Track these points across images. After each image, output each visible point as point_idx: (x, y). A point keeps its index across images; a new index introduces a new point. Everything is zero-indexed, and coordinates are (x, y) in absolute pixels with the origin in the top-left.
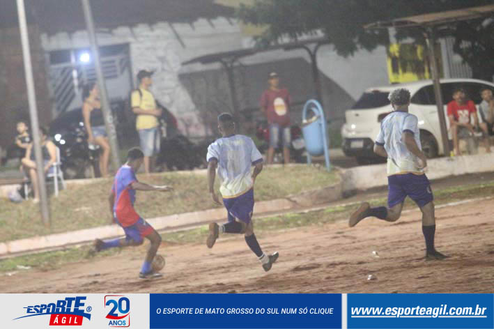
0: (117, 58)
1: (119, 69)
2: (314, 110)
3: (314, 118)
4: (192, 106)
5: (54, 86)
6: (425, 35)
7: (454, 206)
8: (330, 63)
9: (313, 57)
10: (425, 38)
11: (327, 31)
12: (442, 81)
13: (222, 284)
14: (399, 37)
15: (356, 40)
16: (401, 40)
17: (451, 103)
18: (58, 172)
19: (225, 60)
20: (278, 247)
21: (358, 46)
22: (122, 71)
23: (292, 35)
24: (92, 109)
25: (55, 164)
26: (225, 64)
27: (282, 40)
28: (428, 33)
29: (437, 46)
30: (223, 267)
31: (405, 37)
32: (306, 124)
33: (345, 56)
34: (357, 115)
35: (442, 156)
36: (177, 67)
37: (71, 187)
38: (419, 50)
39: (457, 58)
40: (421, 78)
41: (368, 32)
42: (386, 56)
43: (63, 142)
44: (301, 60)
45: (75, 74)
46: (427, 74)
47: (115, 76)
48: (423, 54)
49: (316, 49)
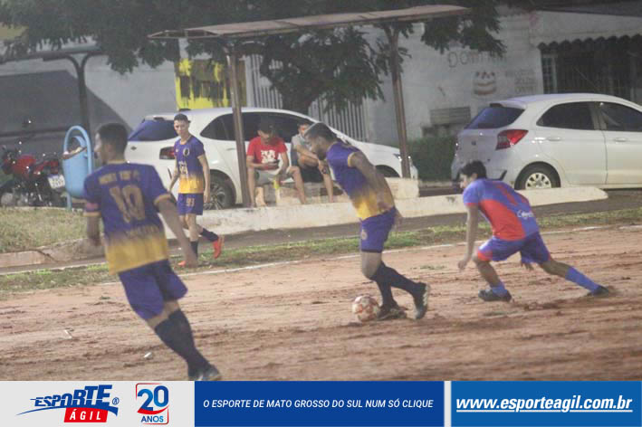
2: (79, 138)
3: (79, 149)
6: (226, 50)
7: (252, 271)
8: (102, 80)
9: (81, 72)
10: (225, 54)
11: (97, 40)
12: (244, 110)
14: (192, 51)
15: (136, 53)
16: (195, 55)
21: (140, 60)
23: (55, 41)
27: (41, 47)
28: (230, 48)
29: (239, 64)
31: (199, 51)
32: (67, 157)
33: (122, 73)
35: (240, 206)
39: (265, 82)
40: (217, 105)
41: (153, 42)
42: (174, 74)
46: (225, 100)
48: (221, 74)
49: (84, 62)
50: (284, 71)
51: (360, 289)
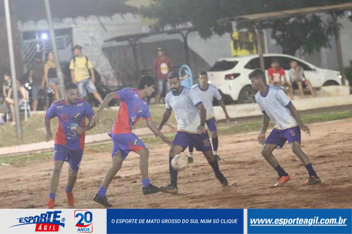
0: (65, 37)
1: (65, 44)
2: (186, 71)
3: (186, 76)
4: (110, 67)
5: (25, 53)
6: (255, 27)
8: (196, 43)
9: (185, 39)
10: (255, 29)
11: (194, 23)
12: (265, 55)
13: (128, 177)
14: (238, 28)
15: (212, 29)
16: (240, 29)
17: (270, 69)
18: (27, 107)
19: (131, 39)
20: (162, 155)
21: (214, 33)
22: (67, 45)
23: (173, 25)
24: (49, 68)
25: (25, 101)
26: (131, 42)
27: (166, 28)
28: (257, 26)
29: (261, 34)
30: (129, 167)
31: (242, 28)
33: (205, 38)
34: (212, 75)
36: (101, 43)
37: (35, 116)
38: (251, 36)
39: (274, 41)
40: (251, 53)
41: (220, 24)
42: (230, 39)
43: (30, 88)
44: (178, 40)
45: (38, 46)
46: (255, 51)
47: (63, 48)
48: (253, 38)
49: (187, 34)
50: (283, 36)
51: (323, 140)
